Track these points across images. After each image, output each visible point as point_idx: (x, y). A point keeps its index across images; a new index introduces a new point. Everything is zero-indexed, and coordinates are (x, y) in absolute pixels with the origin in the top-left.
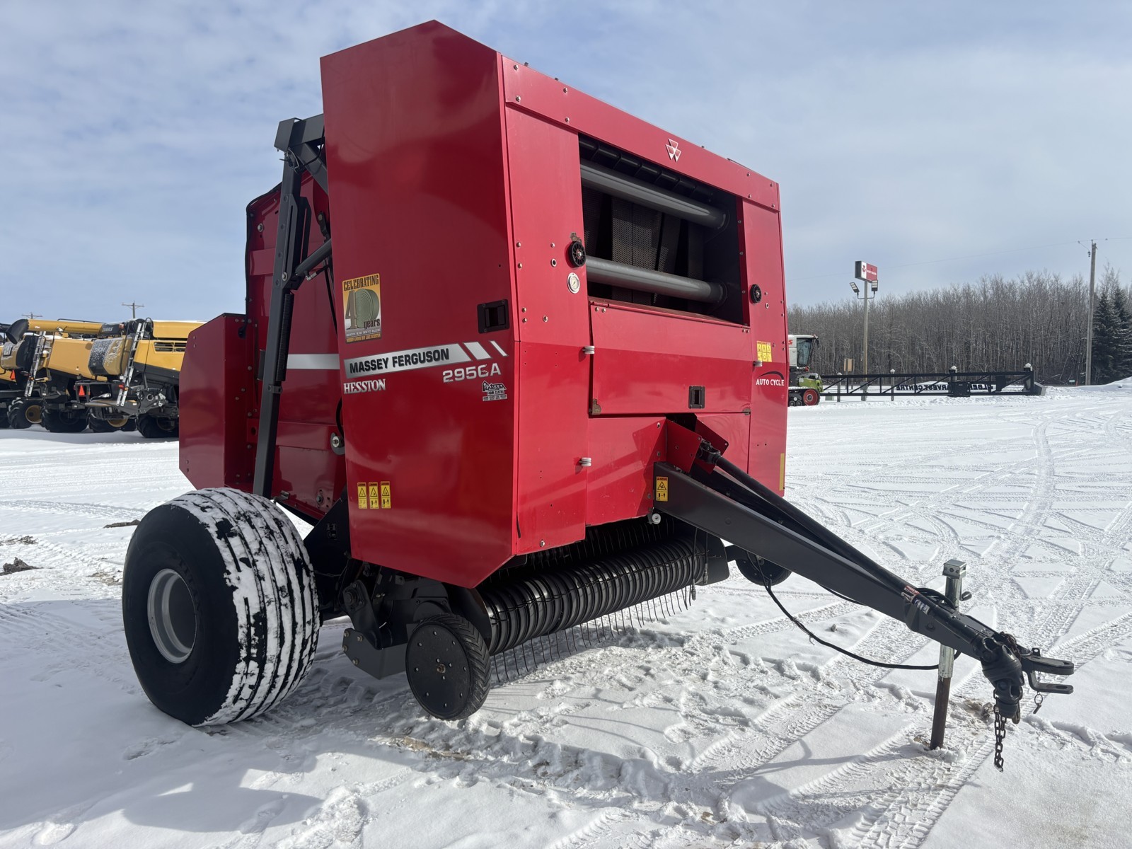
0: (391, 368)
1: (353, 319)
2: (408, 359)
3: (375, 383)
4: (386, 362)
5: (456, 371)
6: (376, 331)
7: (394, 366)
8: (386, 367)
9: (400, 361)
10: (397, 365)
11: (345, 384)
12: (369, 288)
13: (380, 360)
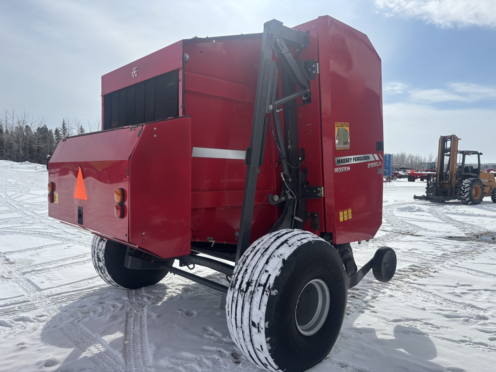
0: (353, 162)
1: (339, 140)
2: (358, 159)
3: (346, 168)
4: (351, 160)
5: (371, 164)
6: (348, 147)
7: (353, 161)
8: (351, 161)
9: (356, 159)
10: (354, 161)
11: (335, 169)
12: (345, 128)
13: (349, 159)
